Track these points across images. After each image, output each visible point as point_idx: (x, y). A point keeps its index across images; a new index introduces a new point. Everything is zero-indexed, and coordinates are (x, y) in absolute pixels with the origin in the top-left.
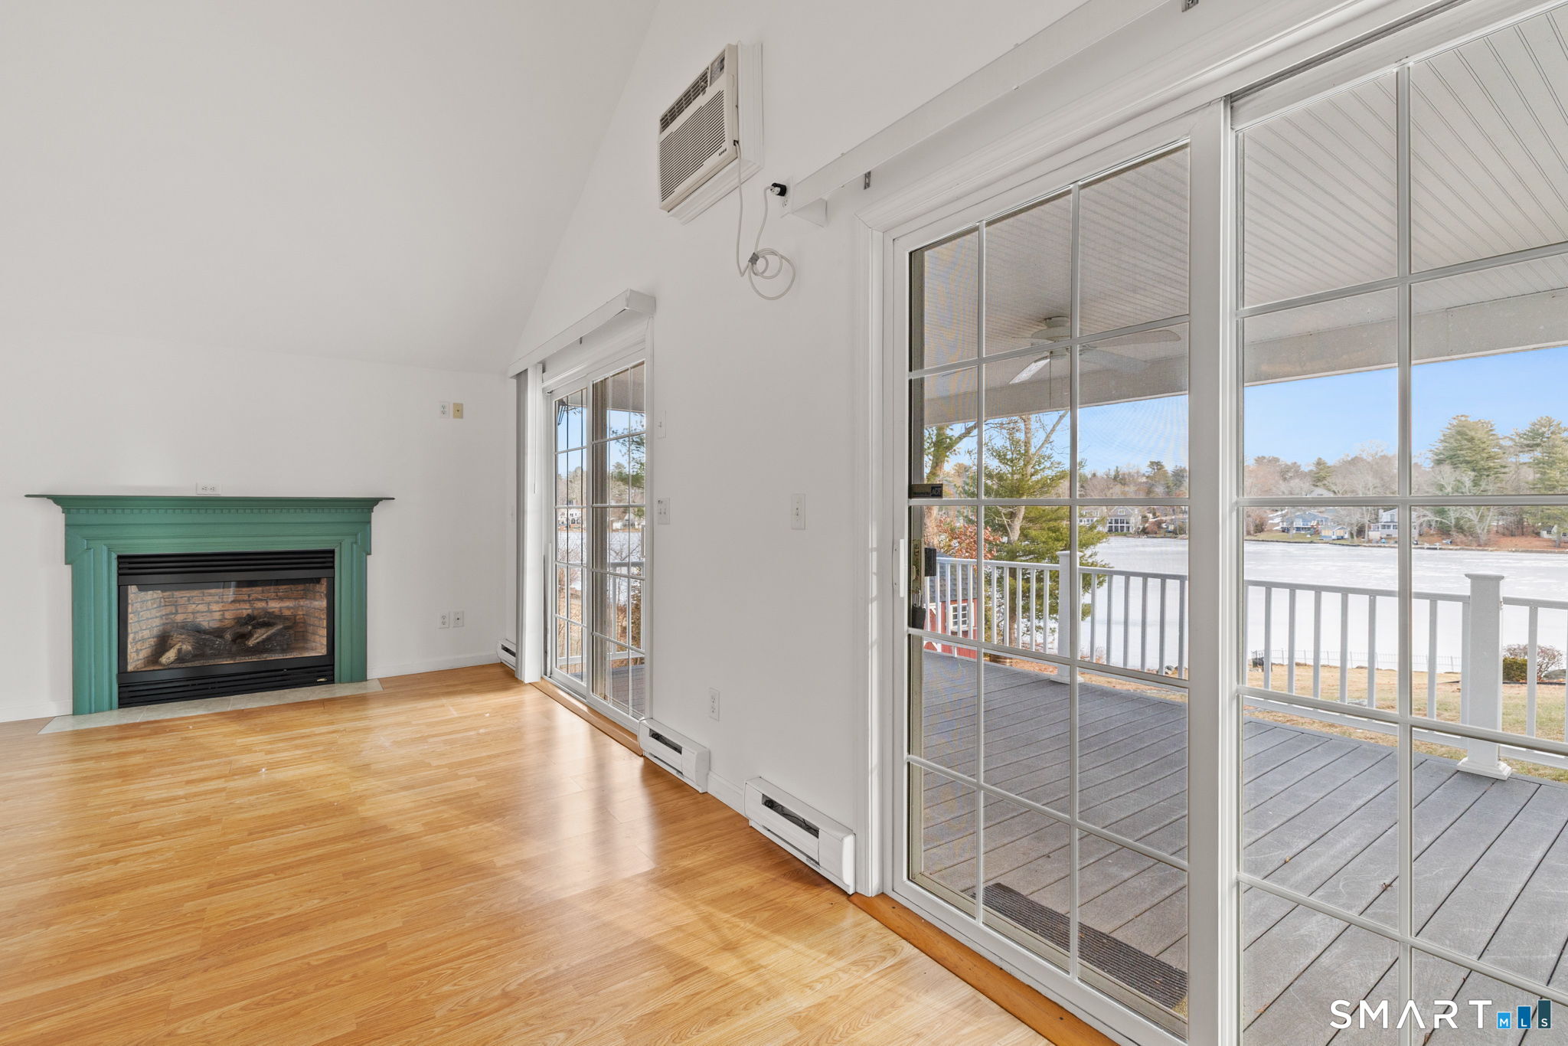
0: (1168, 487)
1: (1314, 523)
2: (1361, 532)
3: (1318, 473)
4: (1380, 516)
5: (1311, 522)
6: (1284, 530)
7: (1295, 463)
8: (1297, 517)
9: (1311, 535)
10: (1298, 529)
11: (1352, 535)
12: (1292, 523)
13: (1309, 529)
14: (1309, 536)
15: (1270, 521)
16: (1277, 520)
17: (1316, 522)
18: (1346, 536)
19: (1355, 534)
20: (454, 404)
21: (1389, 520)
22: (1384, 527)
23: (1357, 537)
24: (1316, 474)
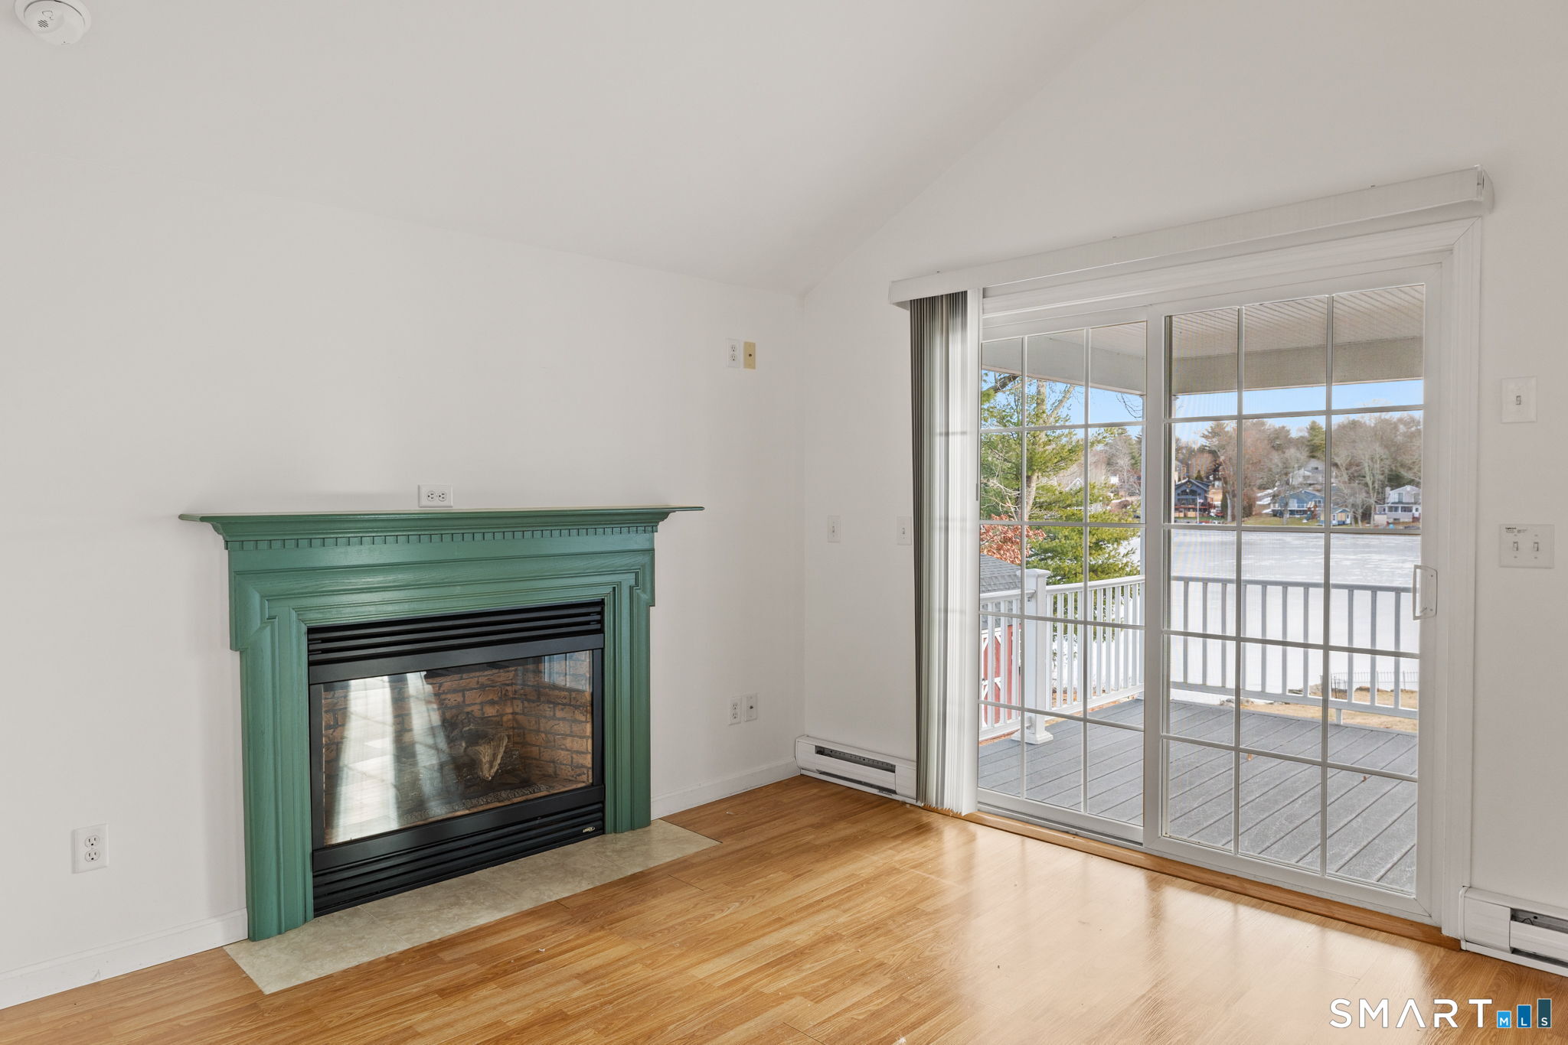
0: (1133, 458)
1: (1311, 505)
2: (1366, 516)
3: (1311, 440)
4: (1387, 496)
5: (1307, 503)
6: (1275, 514)
7: (1284, 427)
8: (1292, 497)
9: (1308, 520)
10: (1292, 512)
11: (1356, 519)
12: (1287, 504)
13: (1305, 512)
14: (1305, 521)
15: (1259, 503)
16: (1267, 501)
17: (1313, 503)
18: (1348, 521)
19: (1359, 518)
20: (746, 343)
21: (1397, 501)
22: (1391, 509)
23: (1362, 521)
24: (1309, 441)
